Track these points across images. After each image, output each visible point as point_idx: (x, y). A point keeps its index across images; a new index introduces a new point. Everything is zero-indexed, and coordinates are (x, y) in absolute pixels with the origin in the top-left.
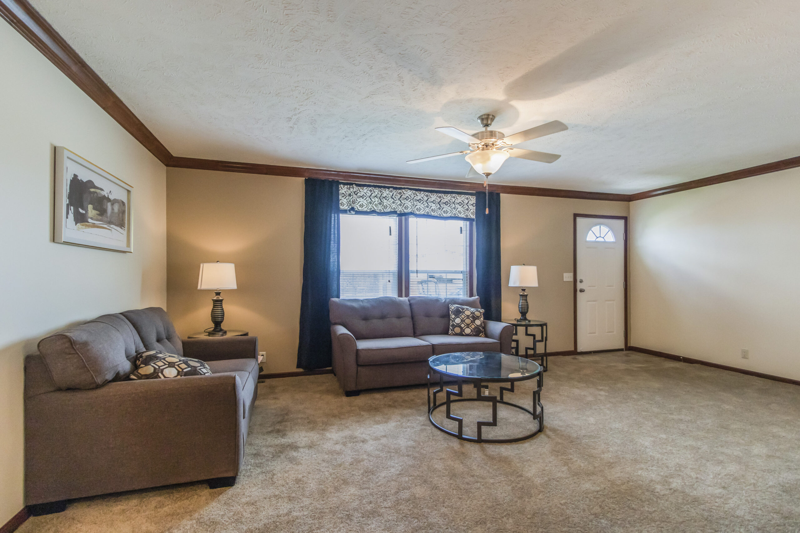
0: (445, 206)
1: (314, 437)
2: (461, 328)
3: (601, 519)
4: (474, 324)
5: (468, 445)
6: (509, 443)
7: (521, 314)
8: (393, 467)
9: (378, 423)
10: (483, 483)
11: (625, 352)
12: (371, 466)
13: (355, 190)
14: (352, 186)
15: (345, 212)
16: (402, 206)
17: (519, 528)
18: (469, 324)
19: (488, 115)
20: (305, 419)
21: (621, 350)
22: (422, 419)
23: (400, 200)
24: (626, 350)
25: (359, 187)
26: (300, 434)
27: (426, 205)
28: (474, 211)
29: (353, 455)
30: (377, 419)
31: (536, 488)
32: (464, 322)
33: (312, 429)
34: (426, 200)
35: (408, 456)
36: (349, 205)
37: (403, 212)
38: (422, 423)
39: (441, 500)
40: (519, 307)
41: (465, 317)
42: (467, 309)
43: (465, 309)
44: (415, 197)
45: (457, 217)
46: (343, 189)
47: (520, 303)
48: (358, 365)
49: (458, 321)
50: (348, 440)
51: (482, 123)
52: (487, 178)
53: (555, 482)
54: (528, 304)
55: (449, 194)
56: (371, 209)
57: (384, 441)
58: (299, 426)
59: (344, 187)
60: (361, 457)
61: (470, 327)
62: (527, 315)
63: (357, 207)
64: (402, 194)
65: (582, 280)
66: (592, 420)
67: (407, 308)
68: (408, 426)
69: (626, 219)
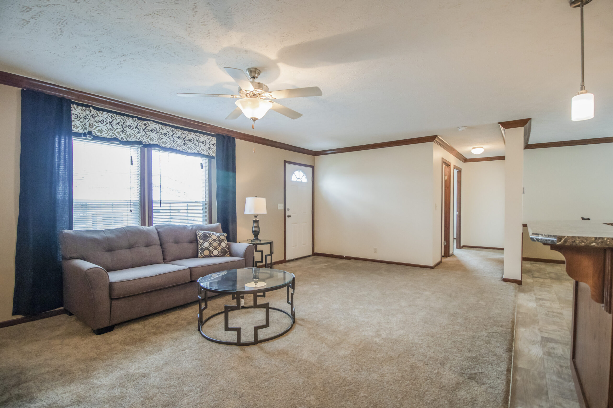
0: (189, 143)
1: (78, 389)
2: (210, 251)
3: (361, 372)
4: (220, 246)
5: (249, 349)
6: (278, 338)
7: (254, 236)
8: (191, 391)
9: (151, 353)
10: (277, 376)
11: (312, 257)
12: (166, 398)
13: (92, 113)
14: (88, 108)
15: (78, 135)
16: (147, 137)
17: (321, 401)
18: (216, 247)
19: (256, 69)
20: (53, 372)
21: (310, 256)
22: (196, 337)
23: (145, 131)
24: (313, 255)
25: (97, 111)
26: (57, 391)
27: (172, 139)
28: (214, 151)
29: (140, 394)
30: (147, 349)
31: (315, 366)
32: (212, 245)
33: (72, 381)
34: (172, 135)
35: (200, 375)
36: (84, 128)
37: (148, 143)
38: (198, 341)
39: (252, 403)
40: (253, 230)
41: (212, 241)
42: (213, 234)
43: (211, 234)
44: (160, 130)
45: (200, 154)
46: (76, 110)
47: (254, 227)
48: (112, 299)
49: (206, 244)
50: (126, 380)
51: (251, 75)
52: (254, 122)
53: (323, 357)
54: (259, 228)
55: (193, 132)
56: (112, 136)
57: (167, 369)
58: (49, 382)
59: (77, 108)
60: (151, 393)
61: (217, 249)
62: (258, 236)
63: (95, 132)
64: (147, 125)
65: (289, 209)
66: (320, 306)
67: (156, 236)
68: (185, 348)
69: (313, 167)
